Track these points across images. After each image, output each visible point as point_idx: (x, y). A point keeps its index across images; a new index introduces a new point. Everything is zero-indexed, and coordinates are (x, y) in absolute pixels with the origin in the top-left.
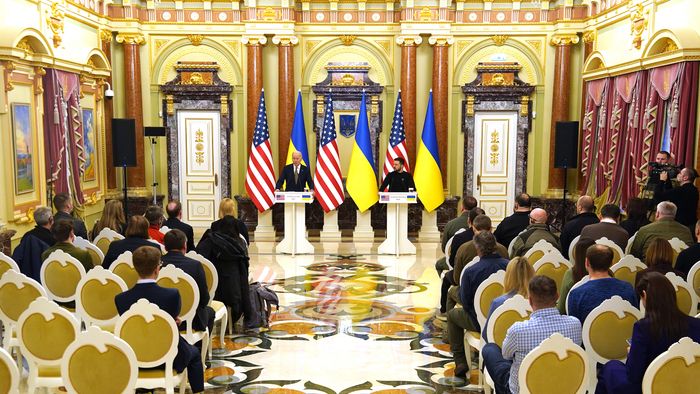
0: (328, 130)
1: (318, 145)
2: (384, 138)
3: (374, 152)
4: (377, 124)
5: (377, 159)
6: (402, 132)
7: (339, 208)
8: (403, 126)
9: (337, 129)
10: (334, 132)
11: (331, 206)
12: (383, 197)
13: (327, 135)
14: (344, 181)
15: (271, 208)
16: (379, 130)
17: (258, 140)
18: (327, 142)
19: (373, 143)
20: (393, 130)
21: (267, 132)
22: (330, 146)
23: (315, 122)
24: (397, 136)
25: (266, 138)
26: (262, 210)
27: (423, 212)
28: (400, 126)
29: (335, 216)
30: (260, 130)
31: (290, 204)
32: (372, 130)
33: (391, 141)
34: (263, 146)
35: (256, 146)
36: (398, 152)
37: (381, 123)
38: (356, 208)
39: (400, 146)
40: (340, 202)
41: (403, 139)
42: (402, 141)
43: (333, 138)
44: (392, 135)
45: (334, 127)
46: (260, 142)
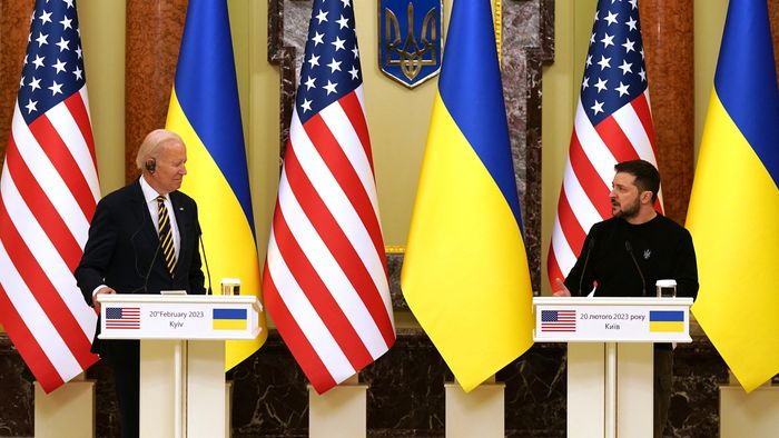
0: (325, 52)
1: (286, 121)
2: (560, 86)
3: (518, 145)
4: (530, 33)
5: (534, 175)
6: (634, 57)
7: (371, 373)
8: (636, 36)
9: (367, 49)
10: (350, 60)
11: (339, 366)
12: (549, 316)
13: (322, 74)
14: (393, 267)
15: (90, 374)
16: (541, 58)
17: (37, 95)
18: (321, 100)
19: (517, 109)
20: (596, 50)
21: (73, 61)
22: (334, 117)
23: (276, 27)
24: (614, 76)
25: (72, 87)
26: (53, 382)
27: (724, 391)
28: (622, 33)
29: (356, 410)
30: (50, 52)
31: (165, 346)
32: (511, 56)
33: (588, 97)
34: (60, 116)
35: (30, 119)
36: (618, 142)
37: (547, 27)
38: (442, 373)
39: (626, 117)
40: (377, 347)
41: (637, 87)
42: (634, 96)
43: (348, 86)
44: (592, 72)
45: (351, 40)
46: (46, 101)
